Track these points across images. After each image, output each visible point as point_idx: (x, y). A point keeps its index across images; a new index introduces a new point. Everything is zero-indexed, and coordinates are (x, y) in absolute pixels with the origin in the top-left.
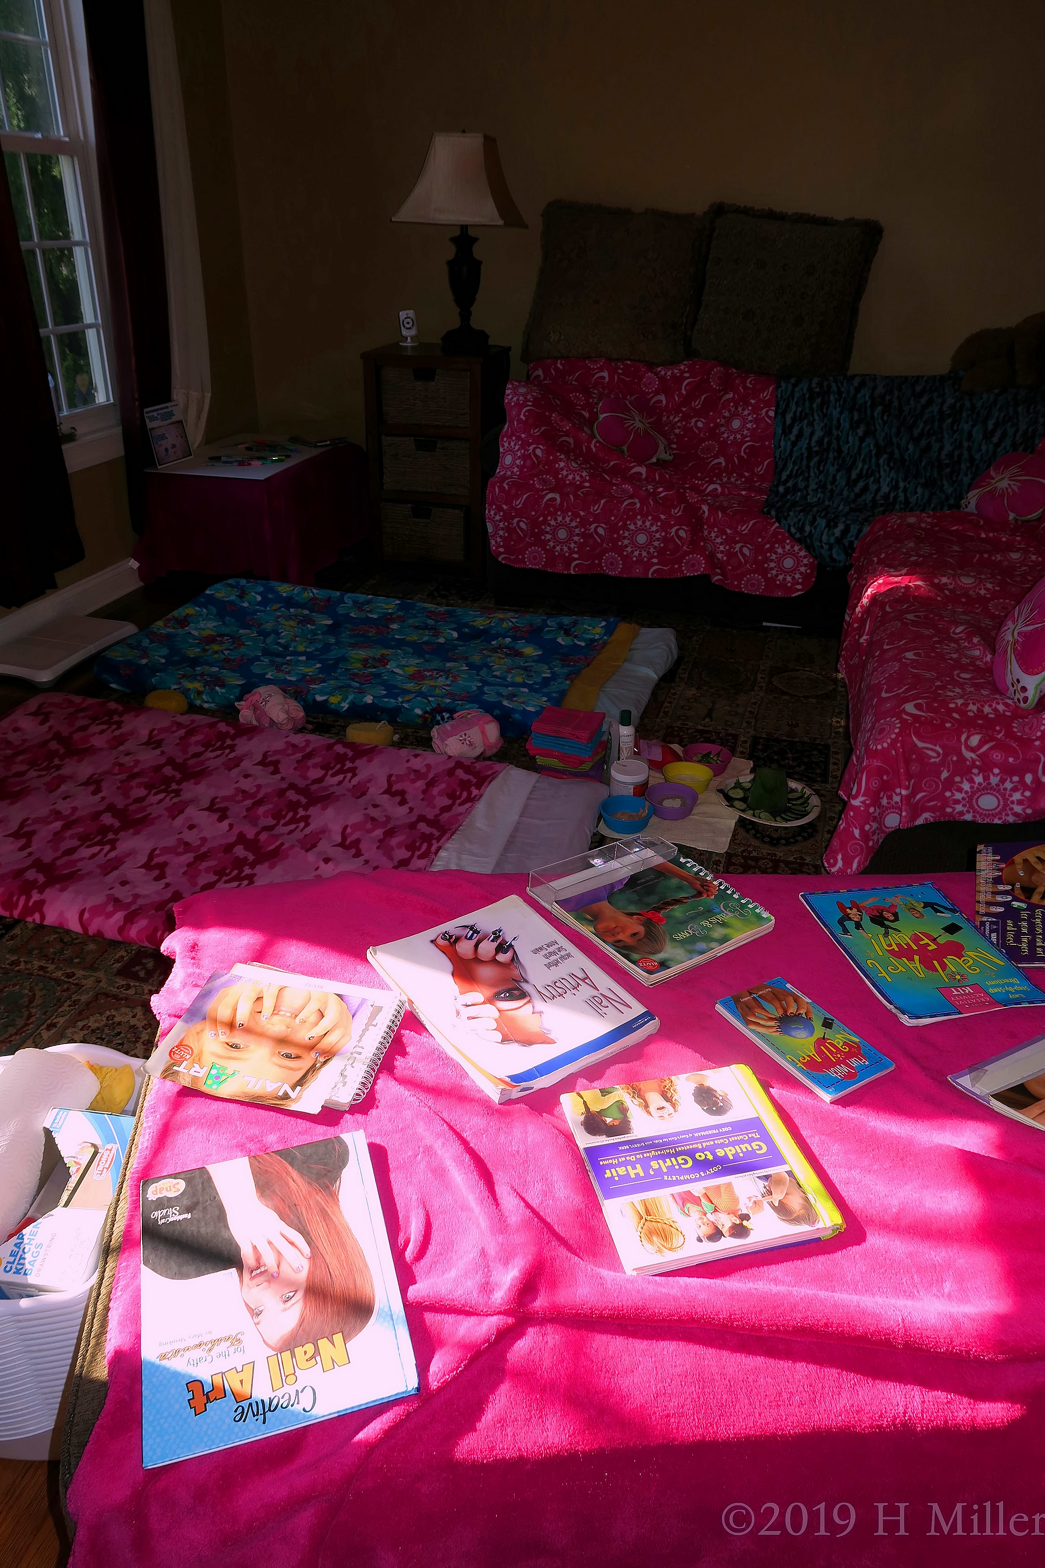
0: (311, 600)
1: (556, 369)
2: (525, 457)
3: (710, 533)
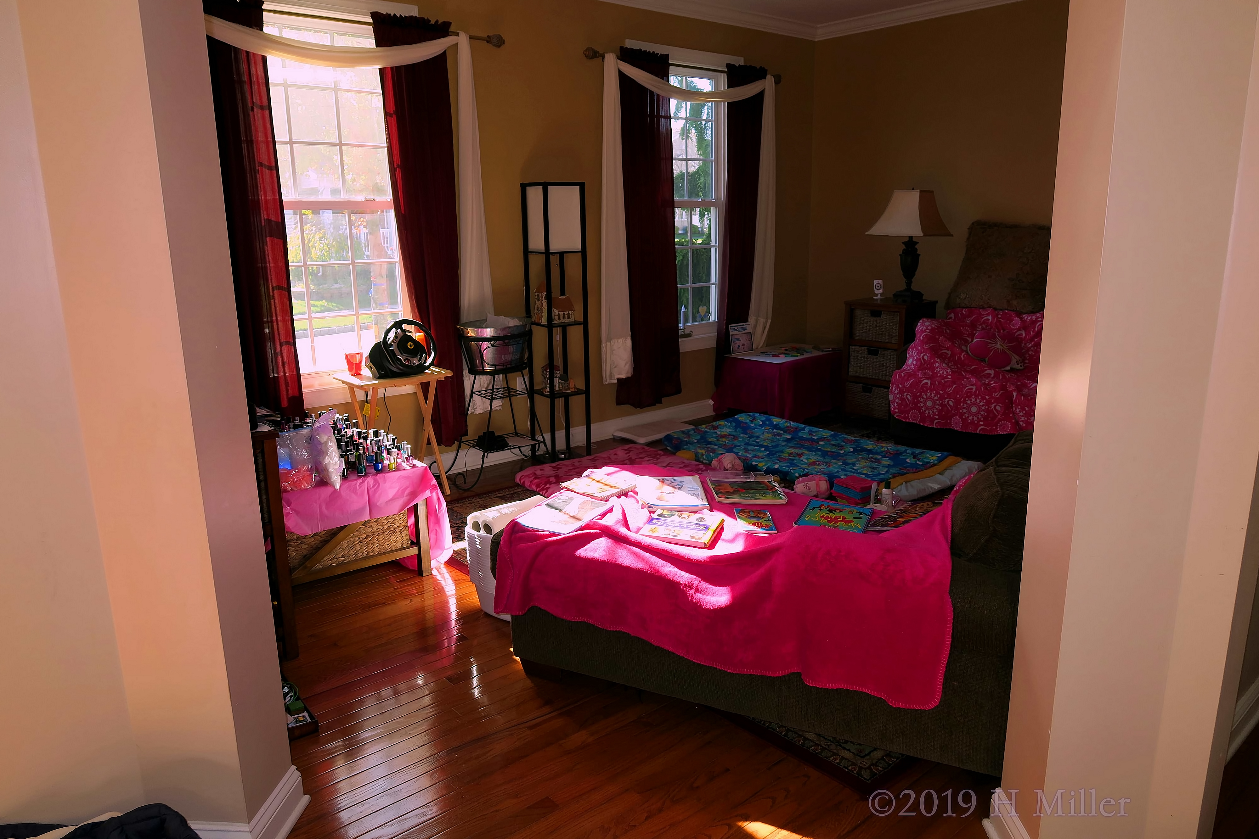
0: (788, 427)
1: (962, 314)
2: (917, 360)
3: (1016, 409)
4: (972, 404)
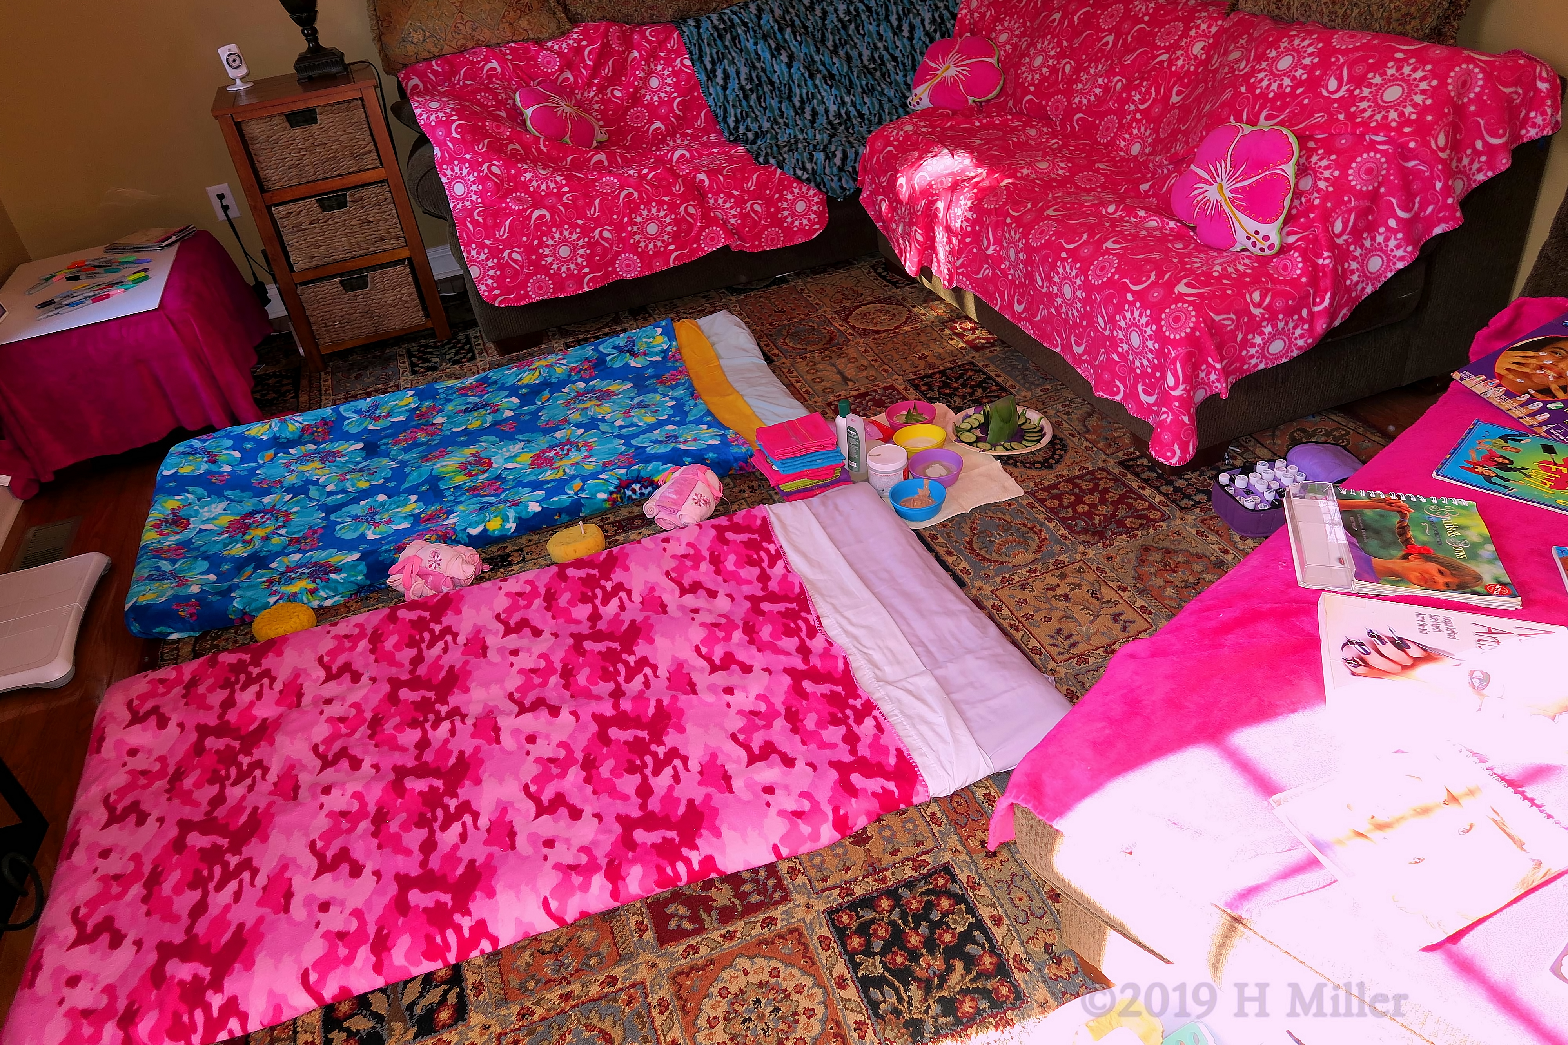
0: (304, 430)
1: (434, 72)
2: (481, 180)
3: (716, 201)
4: (646, 221)
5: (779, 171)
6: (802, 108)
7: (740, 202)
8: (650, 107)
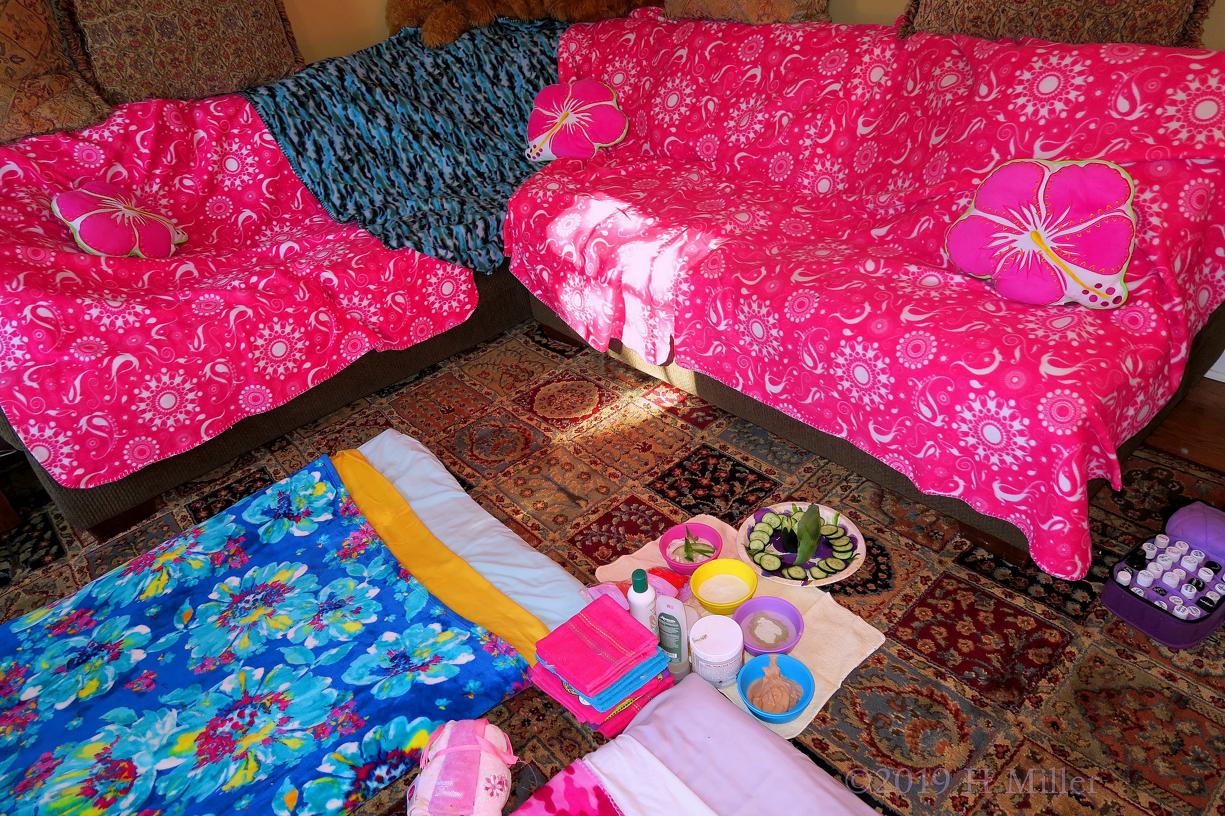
3: (350, 300)
4: (270, 342)
5: (417, 254)
6: (413, 174)
7: (379, 297)
8: (232, 193)
